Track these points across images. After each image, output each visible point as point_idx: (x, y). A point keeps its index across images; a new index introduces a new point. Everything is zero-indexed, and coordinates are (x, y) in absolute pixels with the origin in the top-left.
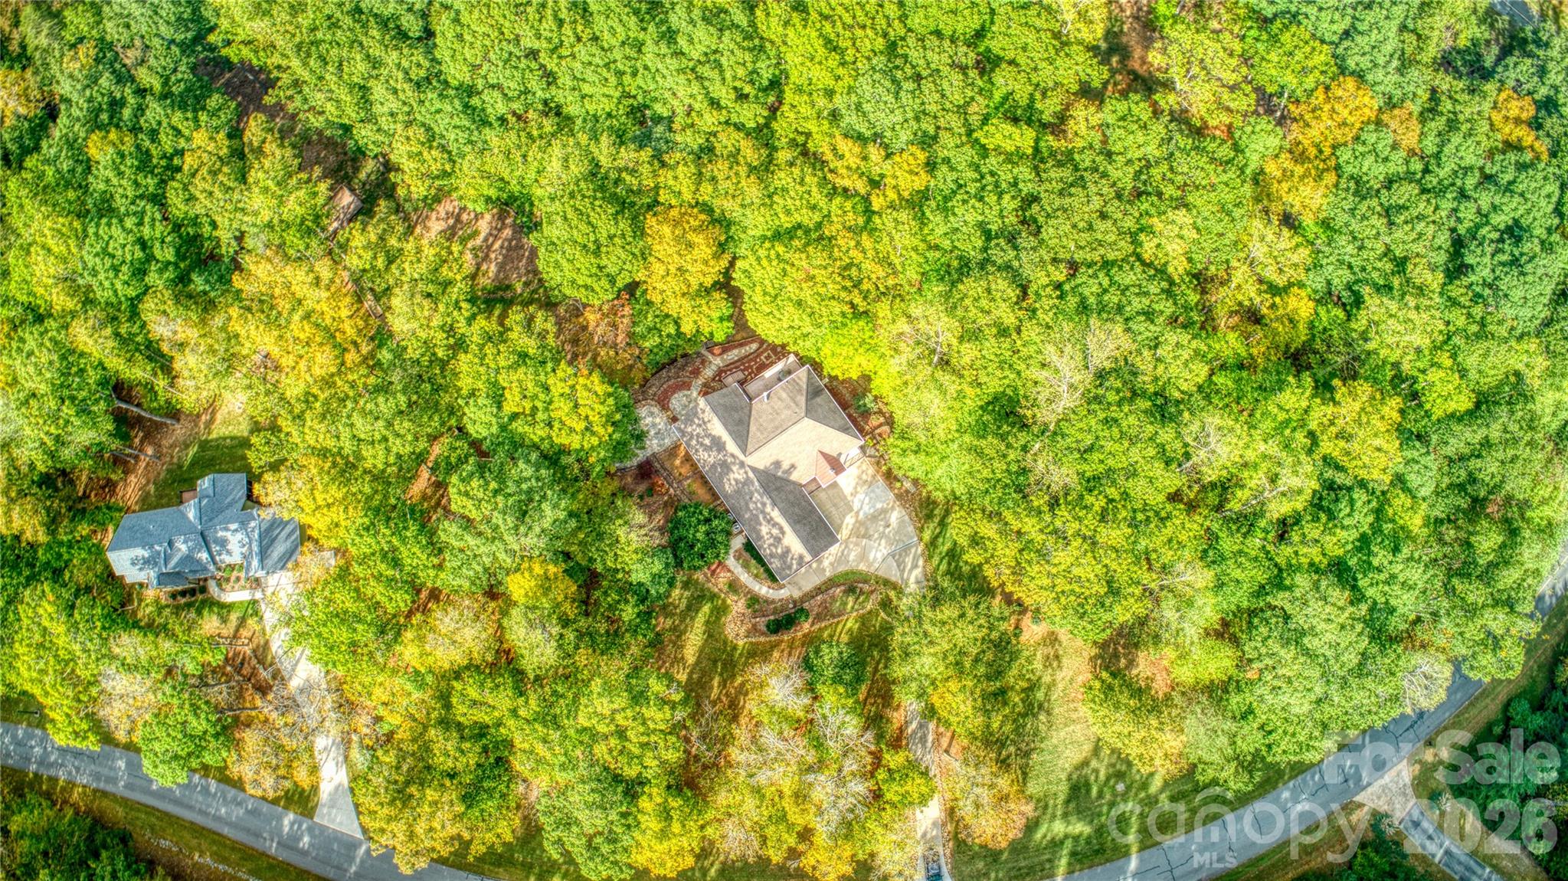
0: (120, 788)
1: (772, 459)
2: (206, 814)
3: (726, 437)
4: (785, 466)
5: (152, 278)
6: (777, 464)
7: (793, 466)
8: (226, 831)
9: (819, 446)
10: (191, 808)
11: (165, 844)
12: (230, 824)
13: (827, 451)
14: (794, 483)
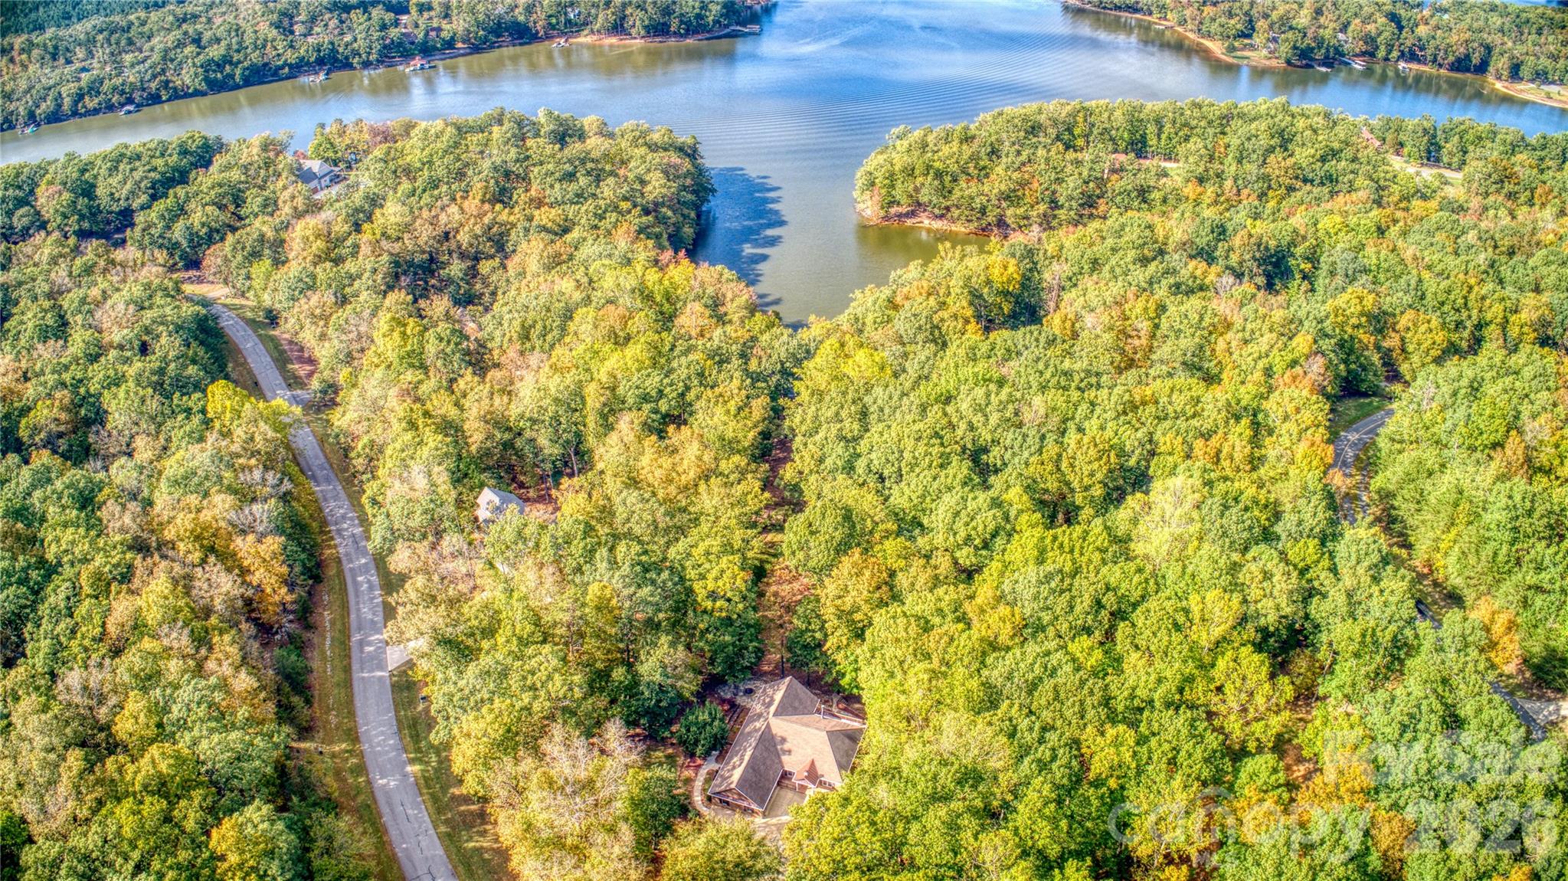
0: (347, 566)
1: (784, 734)
2: (358, 603)
3: (776, 703)
4: (786, 746)
5: (647, 407)
6: (784, 740)
7: (789, 752)
8: (353, 616)
9: (816, 757)
10: (357, 596)
11: (326, 597)
12: (358, 616)
13: (818, 764)
14: (781, 762)
